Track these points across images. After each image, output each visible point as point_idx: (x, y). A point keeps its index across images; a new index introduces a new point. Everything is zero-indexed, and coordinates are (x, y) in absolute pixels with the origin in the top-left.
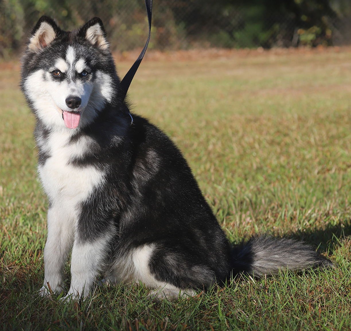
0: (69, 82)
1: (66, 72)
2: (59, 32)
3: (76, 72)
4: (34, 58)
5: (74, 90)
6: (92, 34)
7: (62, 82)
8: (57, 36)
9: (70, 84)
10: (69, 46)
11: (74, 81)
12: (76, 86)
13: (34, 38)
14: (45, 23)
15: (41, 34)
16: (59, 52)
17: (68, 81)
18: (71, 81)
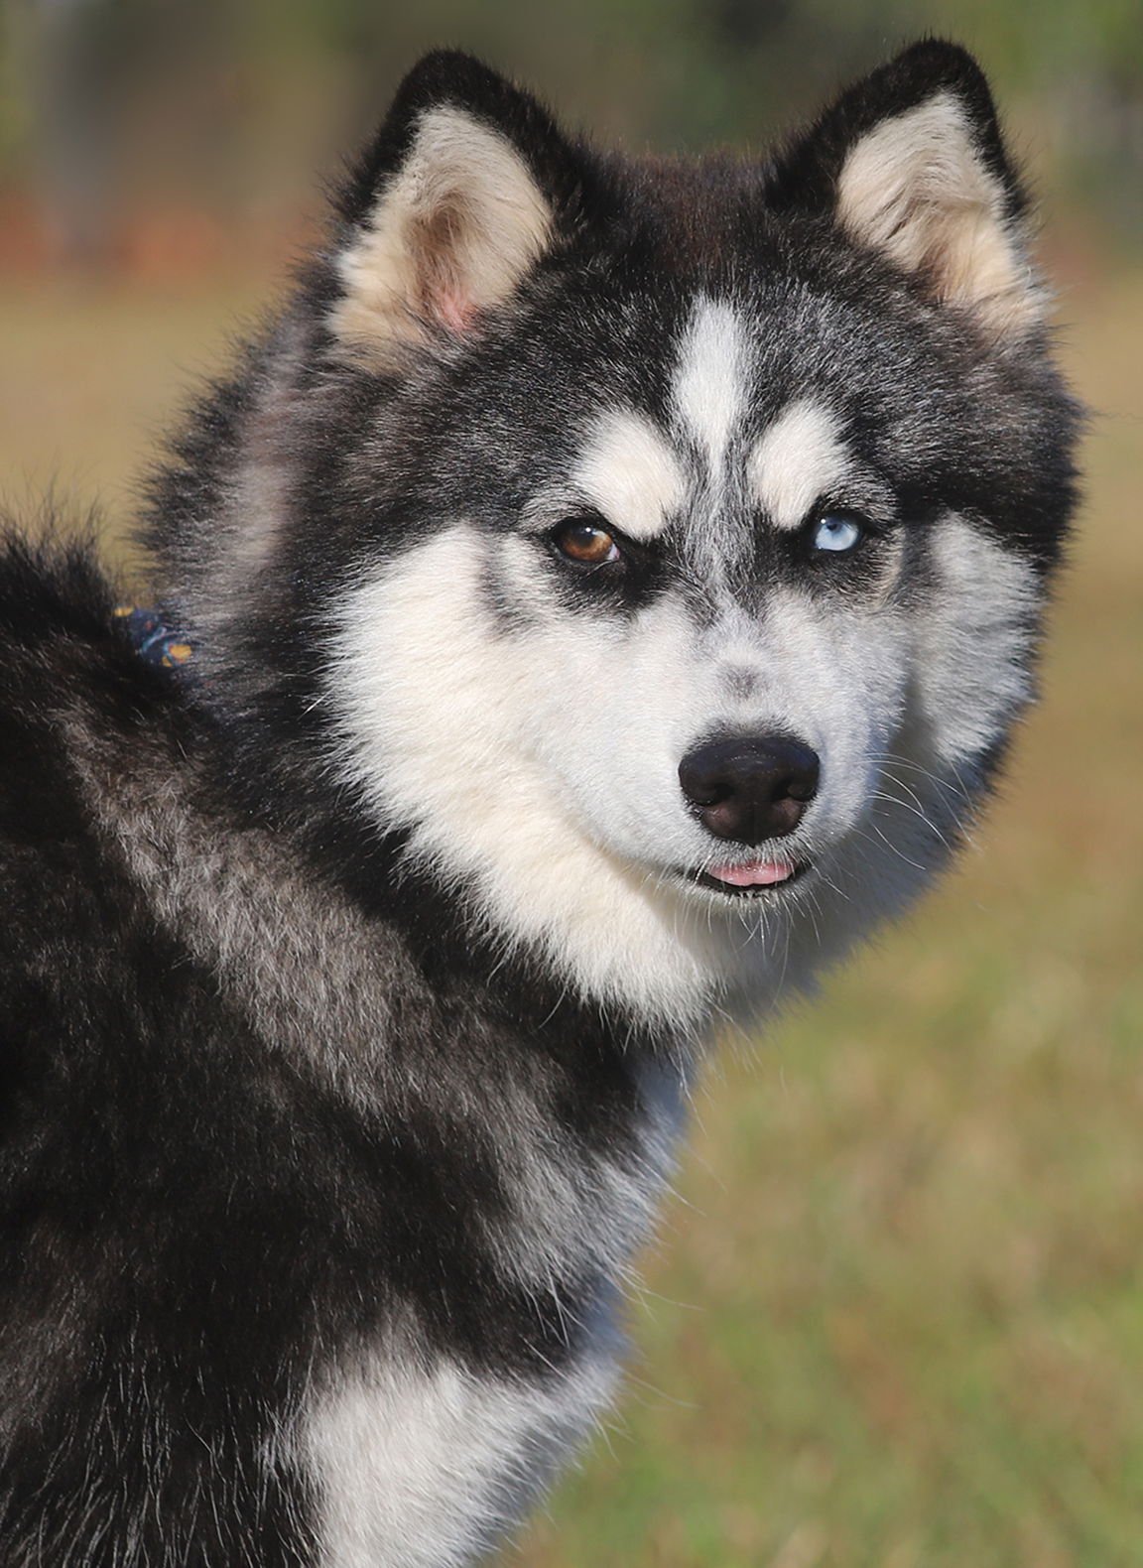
0: (704, 615)
1: (676, 528)
2: (578, 193)
3: (761, 526)
4: (387, 420)
5: (749, 684)
6: (892, 191)
7: (645, 617)
8: (561, 224)
9: (712, 634)
10: (700, 301)
11: (753, 604)
12: (764, 646)
13: (369, 248)
14: (452, 112)
15: (427, 209)
16: (613, 353)
17: (693, 604)
18: (725, 600)
